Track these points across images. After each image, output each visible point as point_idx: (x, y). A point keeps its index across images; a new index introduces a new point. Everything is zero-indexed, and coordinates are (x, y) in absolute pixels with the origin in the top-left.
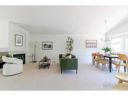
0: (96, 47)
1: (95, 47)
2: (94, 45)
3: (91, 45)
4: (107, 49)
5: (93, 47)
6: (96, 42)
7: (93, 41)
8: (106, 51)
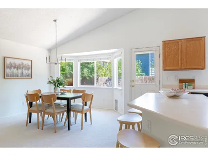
0: (30, 76)
1: (28, 76)
2: (26, 72)
3: (20, 71)
4: (58, 81)
5: (23, 76)
6: (30, 64)
7: (23, 61)
8: (55, 86)
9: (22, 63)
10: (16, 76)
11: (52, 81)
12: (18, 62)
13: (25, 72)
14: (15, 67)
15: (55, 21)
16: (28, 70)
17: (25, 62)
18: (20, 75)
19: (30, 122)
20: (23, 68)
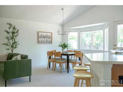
1: (50, 42)
3: (45, 39)
4: (64, 44)
5: (47, 42)
6: (51, 35)
7: (47, 33)
8: (63, 48)
9: (47, 34)
10: (43, 42)
11: (61, 45)
12: (44, 34)
13: (48, 40)
14: (43, 37)
15: (63, 9)
16: (50, 39)
17: (48, 34)
18: (45, 42)
19: (50, 68)
20: (47, 37)
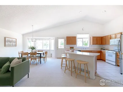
0: (16, 46)
3: (11, 43)
5: (12, 46)
6: (15, 40)
7: (13, 39)
8: (32, 49)
10: (10, 46)
12: (11, 39)
13: (14, 44)
14: (9, 42)
15: (33, 26)
